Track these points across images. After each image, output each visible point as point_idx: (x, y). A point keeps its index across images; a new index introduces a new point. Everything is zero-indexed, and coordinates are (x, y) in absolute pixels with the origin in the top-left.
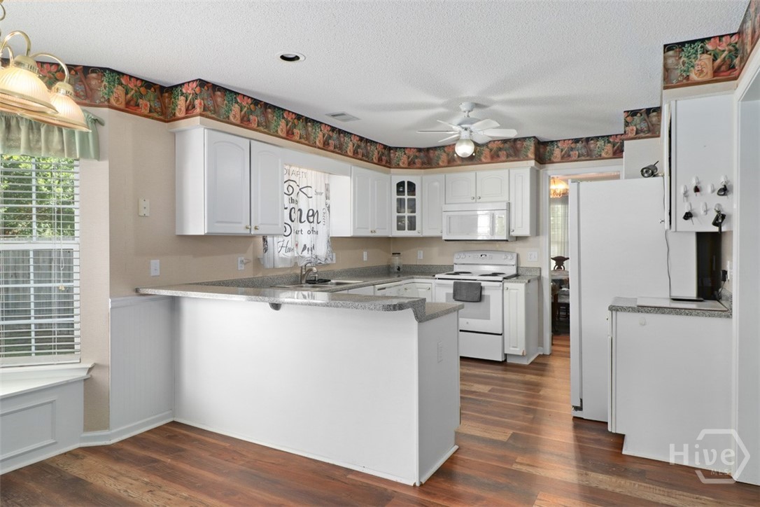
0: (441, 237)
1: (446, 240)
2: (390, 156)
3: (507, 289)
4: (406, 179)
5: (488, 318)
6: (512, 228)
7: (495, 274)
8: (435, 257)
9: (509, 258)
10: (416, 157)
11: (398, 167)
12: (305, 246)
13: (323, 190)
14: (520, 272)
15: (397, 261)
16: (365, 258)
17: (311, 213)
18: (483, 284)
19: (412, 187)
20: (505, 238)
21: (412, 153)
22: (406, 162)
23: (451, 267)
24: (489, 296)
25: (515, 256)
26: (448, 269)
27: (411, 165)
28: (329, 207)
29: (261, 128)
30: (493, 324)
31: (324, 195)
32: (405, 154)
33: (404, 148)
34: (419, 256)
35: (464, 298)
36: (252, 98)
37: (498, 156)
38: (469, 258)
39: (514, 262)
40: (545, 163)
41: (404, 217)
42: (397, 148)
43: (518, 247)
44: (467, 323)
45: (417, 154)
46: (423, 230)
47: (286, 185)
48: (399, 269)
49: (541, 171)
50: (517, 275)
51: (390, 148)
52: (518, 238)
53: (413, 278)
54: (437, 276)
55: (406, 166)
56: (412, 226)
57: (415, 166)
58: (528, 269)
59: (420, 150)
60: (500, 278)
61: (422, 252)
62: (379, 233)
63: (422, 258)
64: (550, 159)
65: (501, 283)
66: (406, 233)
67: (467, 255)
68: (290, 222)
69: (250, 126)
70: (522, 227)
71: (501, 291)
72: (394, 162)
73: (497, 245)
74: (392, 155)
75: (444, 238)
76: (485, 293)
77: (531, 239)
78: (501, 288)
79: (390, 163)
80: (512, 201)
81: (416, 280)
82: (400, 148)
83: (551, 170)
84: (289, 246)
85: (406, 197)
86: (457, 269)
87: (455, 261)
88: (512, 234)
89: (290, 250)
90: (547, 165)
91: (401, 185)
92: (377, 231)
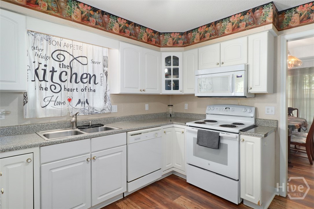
0: (194, 95)
1: (198, 97)
2: (160, 39)
3: (244, 140)
4: (172, 54)
5: (225, 162)
6: (250, 85)
7: (234, 125)
8: (195, 109)
9: (248, 111)
10: (179, 39)
11: (166, 46)
12: (80, 100)
13: (101, 60)
14: (258, 123)
15: (171, 110)
16: (147, 108)
17: (85, 76)
18: (221, 134)
19: (176, 59)
20: (243, 95)
21: (176, 36)
22: (172, 43)
23: (205, 116)
24: (226, 145)
25: (254, 109)
26: (201, 119)
27: (175, 44)
28: (107, 72)
30: (230, 169)
31: (101, 64)
32: (171, 37)
33: (170, 33)
34: (186, 108)
37: (239, 27)
39: (252, 115)
40: (283, 30)
41: (170, 81)
42: (165, 33)
43: (258, 103)
44: (209, 164)
45: (180, 37)
46: (184, 89)
48: (171, 116)
49: (279, 37)
50: (255, 126)
51: (160, 34)
52: (256, 95)
53: (173, 124)
54: (188, 124)
55: (172, 45)
56: (176, 87)
57: (178, 45)
58: (265, 121)
59: (182, 34)
60: (236, 130)
61: (187, 104)
62: (148, 92)
64: (288, 25)
65: (237, 135)
66: (172, 92)
67: (216, 107)
68: (59, 82)
70: (259, 85)
71: (237, 143)
72: (163, 43)
73: (239, 101)
74: (161, 38)
75: (196, 95)
76: (223, 141)
77: (269, 96)
78: (238, 139)
79: (160, 44)
80: (250, 63)
81: (175, 125)
82: (167, 33)
83: (289, 34)
84: (58, 100)
85: (172, 67)
86: (208, 118)
87: (207, 112)
88: (250, 91)
89: (59, 103)
90: (284, 31)
91: (168, 59)
92: (146, 90)
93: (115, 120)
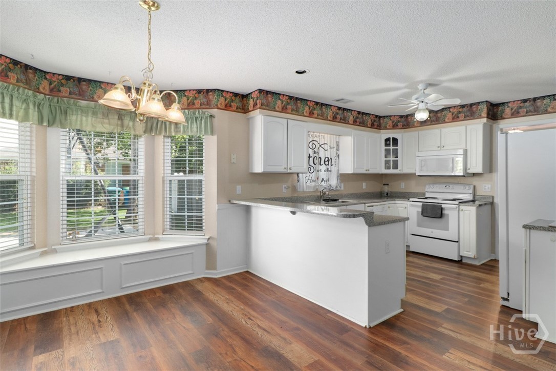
0: (415, 174)
1: (419, 176)
2: (380, 122)
3: (462, 210)
4: (391, 136)
5: (447, 229)
6: (468, 166)
7: (454, 200)
8: (413, 187)
9: (467, 188)
10: (399, 121)
11: (386, 128)
12: (323, 179)
13: (335, 146)
14: (476, 199)
15: (386, 189)
16: (364, 186)
17: (327, 159)
18: (443, 206)
19: (395, 141)
20: (462, 175)
21: (395, 119)
22: (391, 125)
23: (424, 194)
24: (448, 215)
25: (472, 187)
26: (422, 195)
27: (395, 126)
28: (339, 155)
29: (294, 112)
30: (451, 234)
31: (335, 149)
32: (391, 120)
33: (390, 116)
34: (402, 186)
35: (429, 215)
36: (288, 96)
37: (458, 117)
38: (437, 188)
39: (471, 191)
40: (497, 120)
41: (390, 161)
42: (384, 116)
43: (475, 181)
44: (432, 232)
45: (399, 119)
46: (403, 168)
47: (311, 144)
48: (387, 194)
50: (474, 201)
51: (380, 117)
52: (474, 175)
53: (395, 200)
54: (411, 199)
55: (391, 128)
56: (396, 167)
57: (398, 127)
58: (483, 197)
59: (401, 117)
60: (456, 202)
61: (404, 183)
62: (372, 171)
63: (404, 187)
64: (502, 116)
65: (457, 206)
66: (392, 171)
67: (436, 186)
68: (313, 165)
69: (287, 111)
70: (476, 166)
71: (457, 212)
72: (383, 125)
73: (458, 180)
74: (381, 121)
75: (417, 175)
76: (445, 212)
77: (485, 175)
78: (457, 209)
79: (380, 126)
80: (468, 148)
81: (397, 202)
82: (387, 116)
83: (502, 124)
84: (312, 179)
85: (391, 147)
86: (427, 195)
87: (426, 190)
88: (468, 171)
89: (313, 181)
90: (499, 121)
91: (387, 140)
92: (370, 170)
93: (343, 196)
